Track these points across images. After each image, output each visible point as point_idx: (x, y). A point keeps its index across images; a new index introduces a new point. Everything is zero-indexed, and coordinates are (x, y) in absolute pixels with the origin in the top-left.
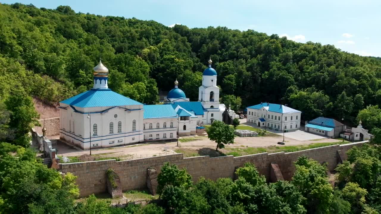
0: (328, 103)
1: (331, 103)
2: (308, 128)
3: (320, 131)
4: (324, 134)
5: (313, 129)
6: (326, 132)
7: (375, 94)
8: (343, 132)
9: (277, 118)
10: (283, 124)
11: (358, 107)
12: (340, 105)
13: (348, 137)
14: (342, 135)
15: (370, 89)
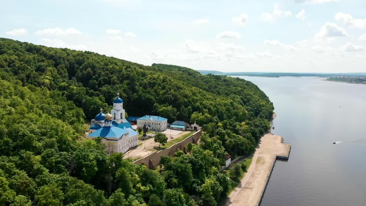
0: (177, 112)
1: (178, 112)
2: (172, 127)
3: (179, 128)
4: (181, 129)
5: (175, 127)
6: (182, 128)
7: (195, 105)
8: (188, 127)
9: (158, 124)
10: (162, 127)
11: (190, 113)
12: (183, 113)
13: (190, 129)
14: (188, 129)
15: (193, 103)
